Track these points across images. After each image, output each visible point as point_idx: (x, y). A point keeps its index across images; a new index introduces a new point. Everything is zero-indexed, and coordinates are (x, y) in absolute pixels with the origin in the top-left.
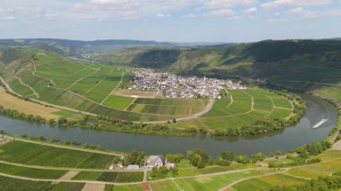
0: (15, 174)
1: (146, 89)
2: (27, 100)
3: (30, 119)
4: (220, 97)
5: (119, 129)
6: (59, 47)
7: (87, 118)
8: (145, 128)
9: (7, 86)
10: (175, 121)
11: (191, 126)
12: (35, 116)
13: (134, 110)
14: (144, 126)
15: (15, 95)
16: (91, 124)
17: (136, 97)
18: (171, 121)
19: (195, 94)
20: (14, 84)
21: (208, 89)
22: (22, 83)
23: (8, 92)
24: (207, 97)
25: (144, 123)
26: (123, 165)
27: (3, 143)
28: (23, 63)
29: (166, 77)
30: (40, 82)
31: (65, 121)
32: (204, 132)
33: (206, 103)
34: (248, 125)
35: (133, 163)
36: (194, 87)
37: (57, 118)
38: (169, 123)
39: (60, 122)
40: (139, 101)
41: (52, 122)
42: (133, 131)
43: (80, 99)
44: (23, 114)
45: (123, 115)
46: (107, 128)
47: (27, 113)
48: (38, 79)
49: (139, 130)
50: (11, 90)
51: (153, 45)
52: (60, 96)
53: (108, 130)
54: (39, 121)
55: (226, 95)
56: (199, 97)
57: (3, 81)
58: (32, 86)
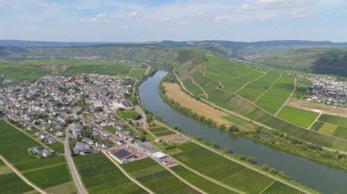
1: (332, 103)
2: (197, 99)
3: (202, 120)
5: (303, 153)
6: (222, 48)
7: (259, 131)
8: (343, 160)
9: (182, 83)
12: (207, 118)
13: (321, 131)
14: (340, 157)
15: (188, 94)
16: (266, 140)
17: (321, 112)
20: (187, 82)
22: (194, 82)
23: (182, 90)
25: (341, 152)
28: (196, 63)
30: (209, 83)
31: (237, 130)
37: (227, 124)
39: (232, 129)
41: (223, 128)
42: (326, 161)
44: (196, 114)
46: (286, 148)
47: (200, 114)
48: (208, 80)
49: (336, 163)
50: (184, 88)
52: (229, 99)
53: (288, 152)
54: (210, 123)
57: (178, 79)
58: (202, 85)
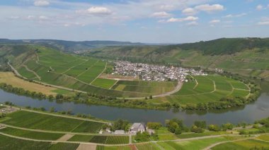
0: (20, 136)
1: (126, 75)
2: (31, 81)
3: (33, 95)
4: (187, 81)
5: (105, 103)
6: (56, 45)
7: (79, 95)
8: (127, 103)
9: (16, 71)
10: (151, 98)
11: (165, 102)
12: (37, 93)
13: (116, 89)
14: (125, 101)
15: (22, 78)
16: (82, 99)
17: (118, 79)
18: (148, 98)
19: (166, 78)
20: (22, 70)
21: (176, 75)
22: (27, 69)
23: (16, 76)
24: (176, 80)
25: (126, 99)
26: (111, 130)
27: (11, 112)
28: (30, 55)
29: (141, 66)
30: (42, 68)
31: (62, 97)
32: (176, 107)
33: (176, 85)
34: (214, 101)
35: (120, 129)
36: (165, 73)
37: (55, 94)
38: (146, 99)
39: (58, 97)
40: (120, 82)
41: (51, 97)
42: (117, 104)
43: (74, 80)
44: (27, 91)
45: (109, 92)
46: (96, 102)
47: (31, 91)
48: (40, 67)
49: (122, 104)
50: (19, 75)
51: (128, 45)
52: (57, 78)
53: (96, 104)
54: (40, 96)
55: (192, 79)
56: (170, 80)
57: (13, 68)
58: (35, 71)
